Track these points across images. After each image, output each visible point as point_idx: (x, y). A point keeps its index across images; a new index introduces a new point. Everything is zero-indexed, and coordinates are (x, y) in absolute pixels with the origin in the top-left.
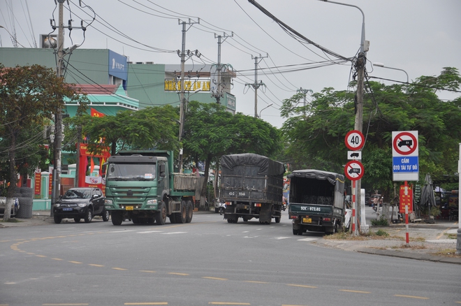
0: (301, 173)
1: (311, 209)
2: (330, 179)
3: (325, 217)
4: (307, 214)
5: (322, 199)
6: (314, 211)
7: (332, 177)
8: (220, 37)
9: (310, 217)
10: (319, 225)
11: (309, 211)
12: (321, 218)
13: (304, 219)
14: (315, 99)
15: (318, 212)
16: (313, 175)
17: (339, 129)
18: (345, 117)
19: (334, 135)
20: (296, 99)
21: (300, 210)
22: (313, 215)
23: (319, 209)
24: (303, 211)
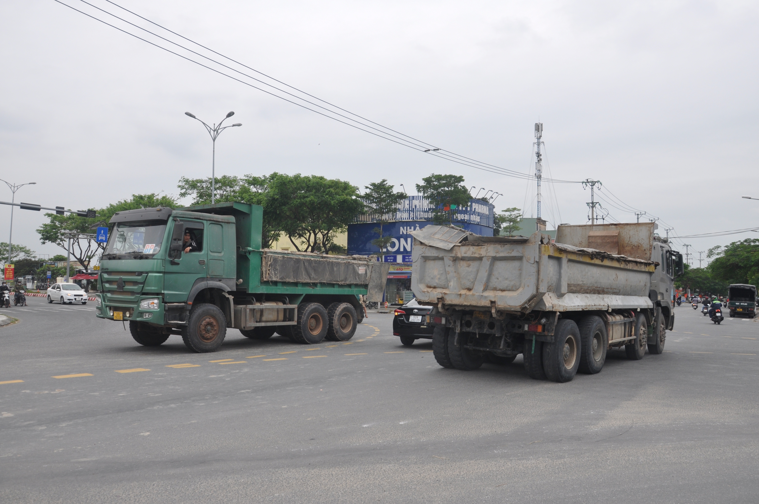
0: (735, 286)
1: (742, 304)
2: (752, 289)
3: (750, 308)
4: (740, 307)
5: (743, 299)
6: (743, 305)
7: (754, 288)
8: (638, 214)
9: (741, 308)
10: (746, 312)
11: (741, 305)
12: (748, 309)
13: (738, 309)
14: (726, 248)
15: (746, 305)
16: (742, 286)
17: (745, 263)
18: (748, 257)
19: (742, 265)
20: (716, 248)
21: (735, 304)
22: (743, 307)
23: (746, 304)
24: (737, 305)
